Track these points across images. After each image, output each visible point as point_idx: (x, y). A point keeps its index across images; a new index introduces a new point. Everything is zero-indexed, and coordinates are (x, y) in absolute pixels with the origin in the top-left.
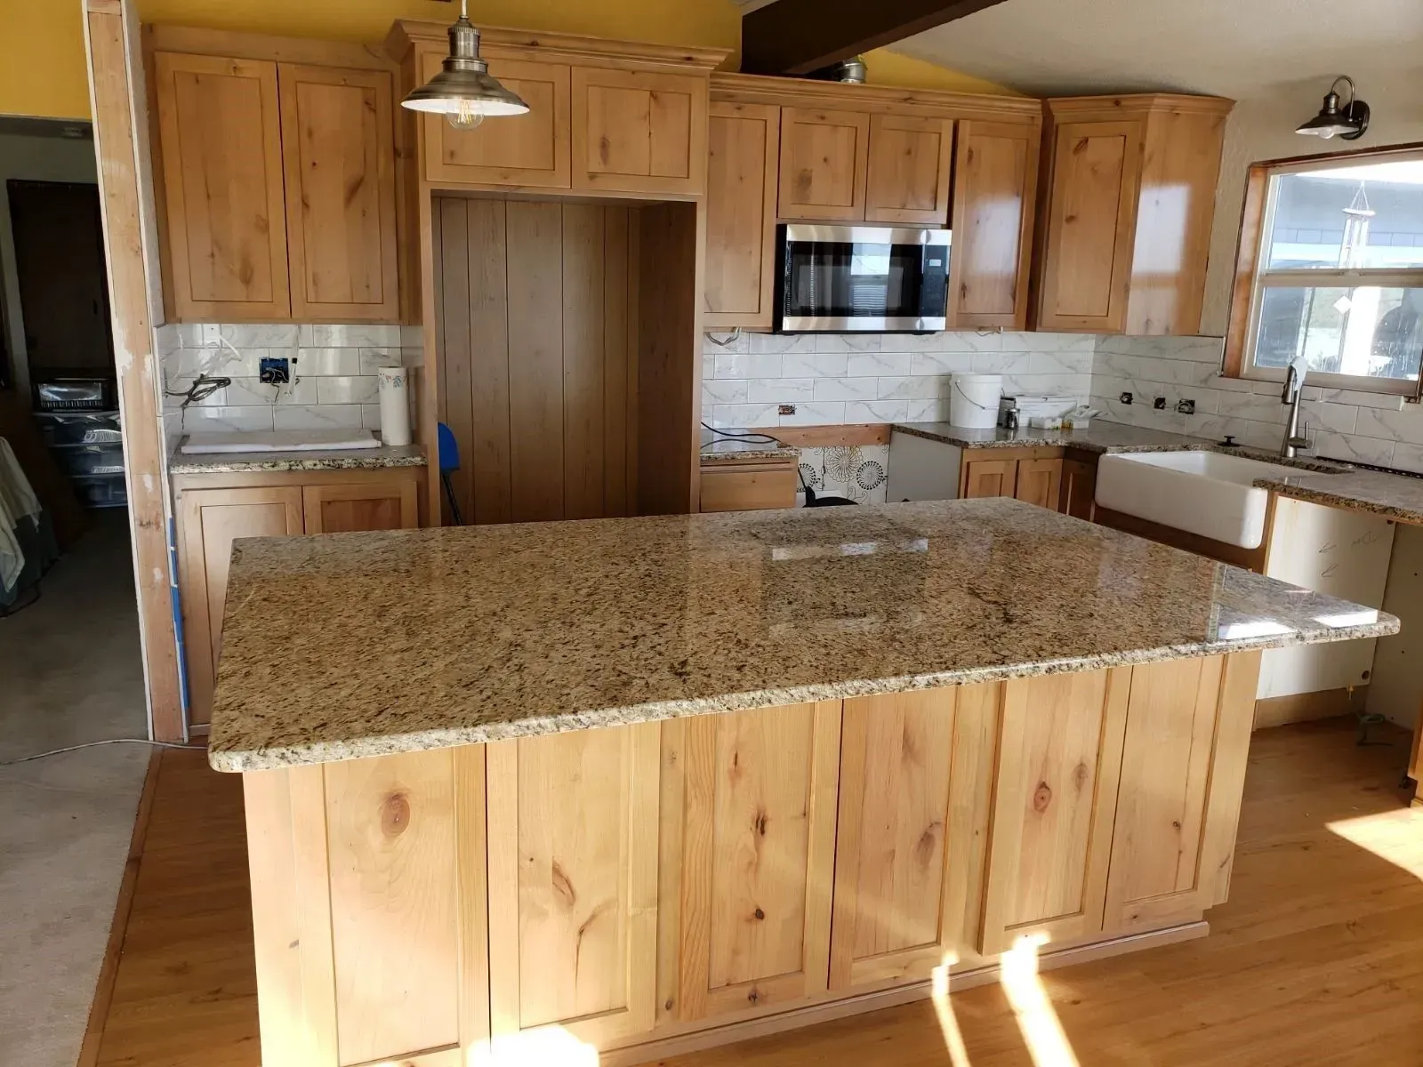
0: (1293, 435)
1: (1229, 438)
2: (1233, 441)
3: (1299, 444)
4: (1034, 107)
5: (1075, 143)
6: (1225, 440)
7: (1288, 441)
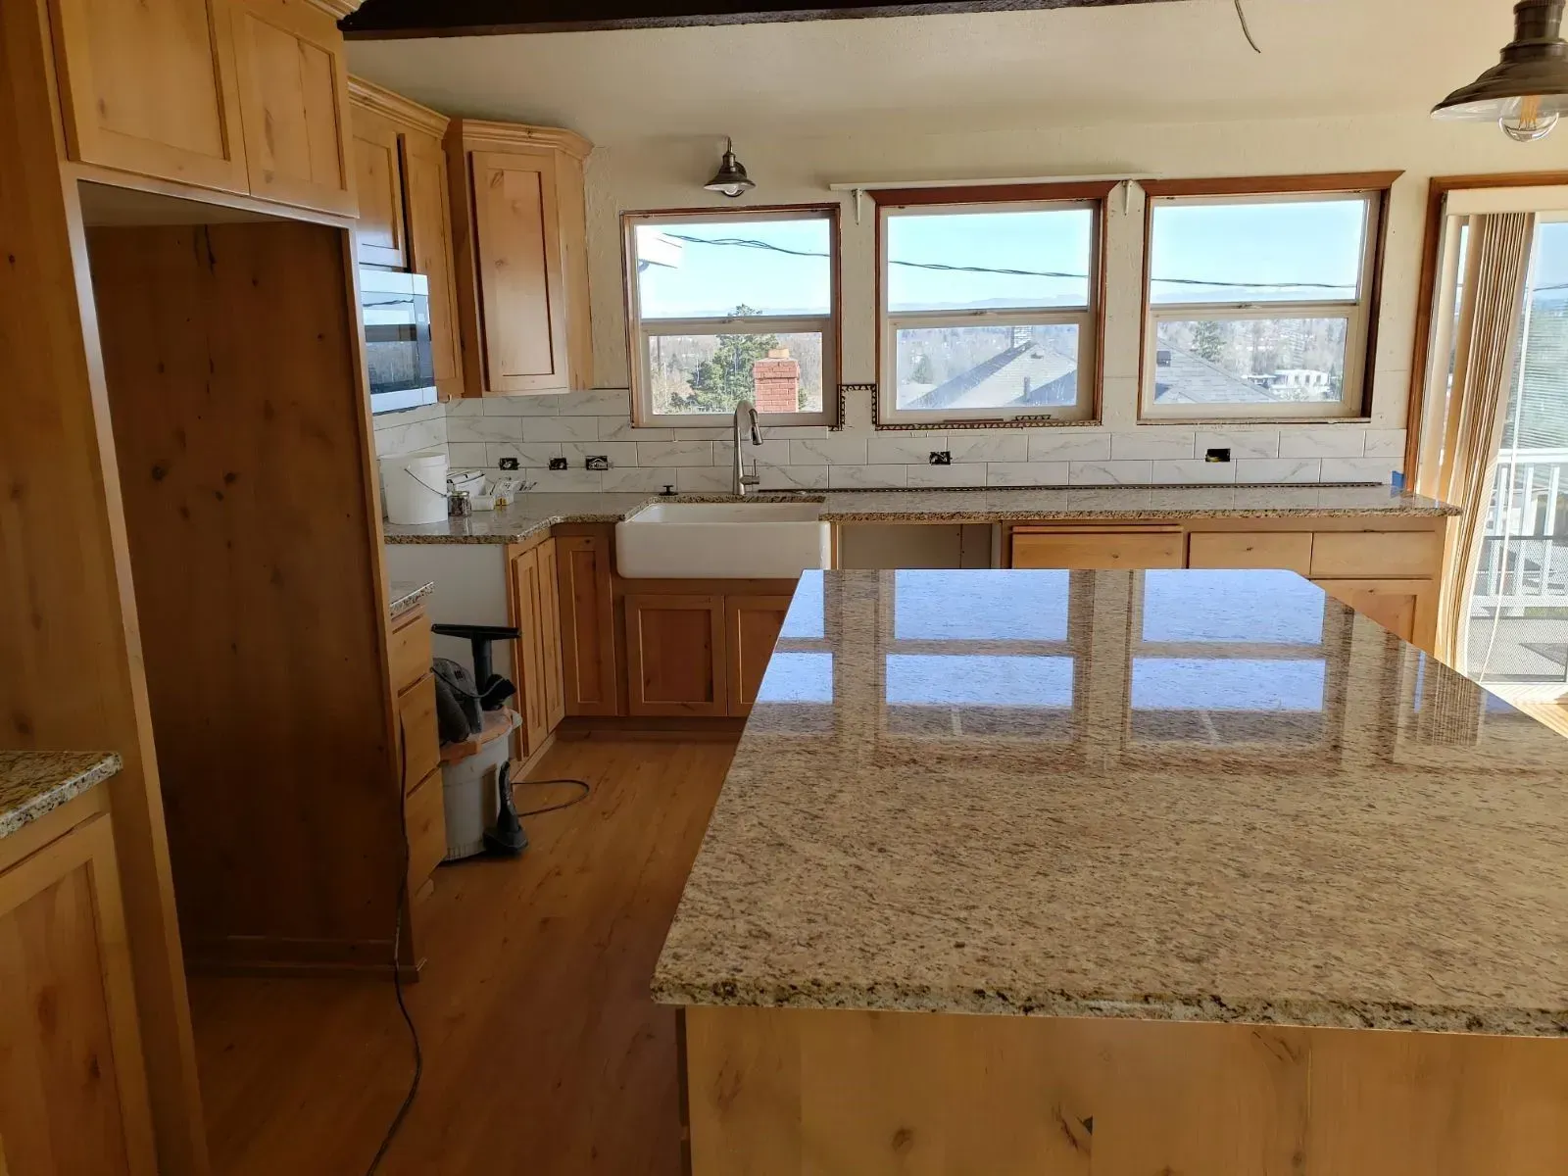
0: (741, 475)
1: (668, 487)
2: (671, 490)
3: (750, 481)
4: (433, 122)
5: (491, 175)
6: (665, 490)
7: (736, 480)
